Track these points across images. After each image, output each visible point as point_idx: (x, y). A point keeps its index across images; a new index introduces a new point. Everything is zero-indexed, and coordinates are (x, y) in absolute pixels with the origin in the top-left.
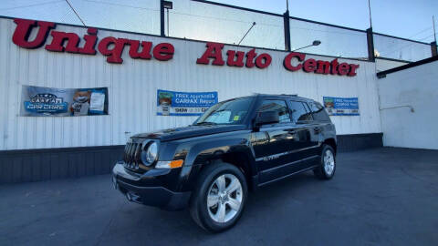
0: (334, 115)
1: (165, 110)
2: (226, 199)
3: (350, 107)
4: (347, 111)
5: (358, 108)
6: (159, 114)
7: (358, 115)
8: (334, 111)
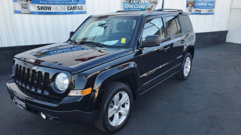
0: (192, 14)
1: (25, 7)
2: (119, 109)
3: (207, 7)
4: (204, 11)
5: (213, 7)
6: (16, 12)
7: (213, 14)
8: (193, 10)
